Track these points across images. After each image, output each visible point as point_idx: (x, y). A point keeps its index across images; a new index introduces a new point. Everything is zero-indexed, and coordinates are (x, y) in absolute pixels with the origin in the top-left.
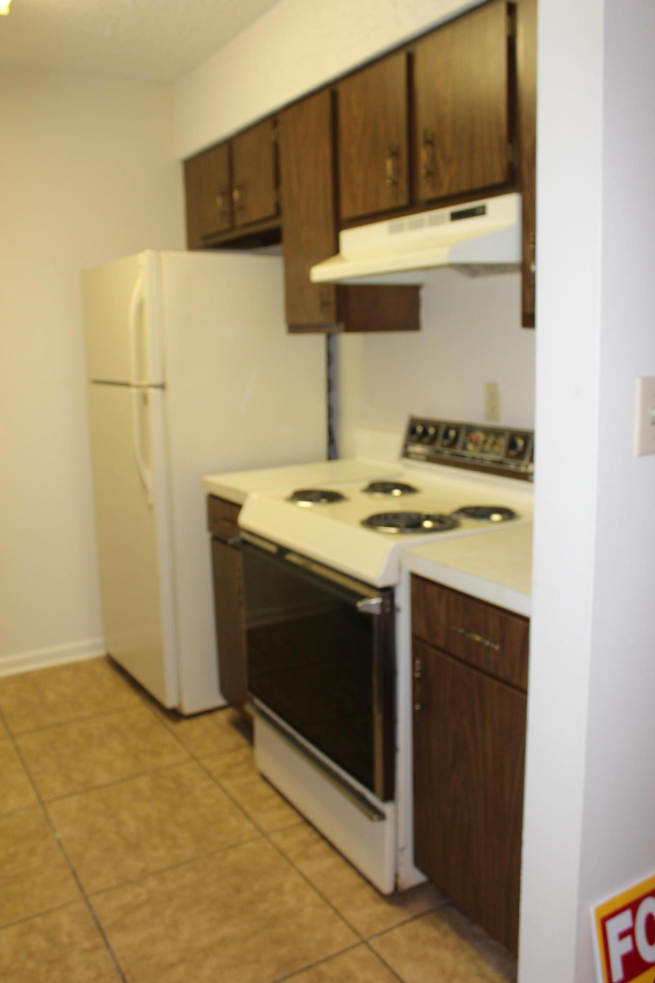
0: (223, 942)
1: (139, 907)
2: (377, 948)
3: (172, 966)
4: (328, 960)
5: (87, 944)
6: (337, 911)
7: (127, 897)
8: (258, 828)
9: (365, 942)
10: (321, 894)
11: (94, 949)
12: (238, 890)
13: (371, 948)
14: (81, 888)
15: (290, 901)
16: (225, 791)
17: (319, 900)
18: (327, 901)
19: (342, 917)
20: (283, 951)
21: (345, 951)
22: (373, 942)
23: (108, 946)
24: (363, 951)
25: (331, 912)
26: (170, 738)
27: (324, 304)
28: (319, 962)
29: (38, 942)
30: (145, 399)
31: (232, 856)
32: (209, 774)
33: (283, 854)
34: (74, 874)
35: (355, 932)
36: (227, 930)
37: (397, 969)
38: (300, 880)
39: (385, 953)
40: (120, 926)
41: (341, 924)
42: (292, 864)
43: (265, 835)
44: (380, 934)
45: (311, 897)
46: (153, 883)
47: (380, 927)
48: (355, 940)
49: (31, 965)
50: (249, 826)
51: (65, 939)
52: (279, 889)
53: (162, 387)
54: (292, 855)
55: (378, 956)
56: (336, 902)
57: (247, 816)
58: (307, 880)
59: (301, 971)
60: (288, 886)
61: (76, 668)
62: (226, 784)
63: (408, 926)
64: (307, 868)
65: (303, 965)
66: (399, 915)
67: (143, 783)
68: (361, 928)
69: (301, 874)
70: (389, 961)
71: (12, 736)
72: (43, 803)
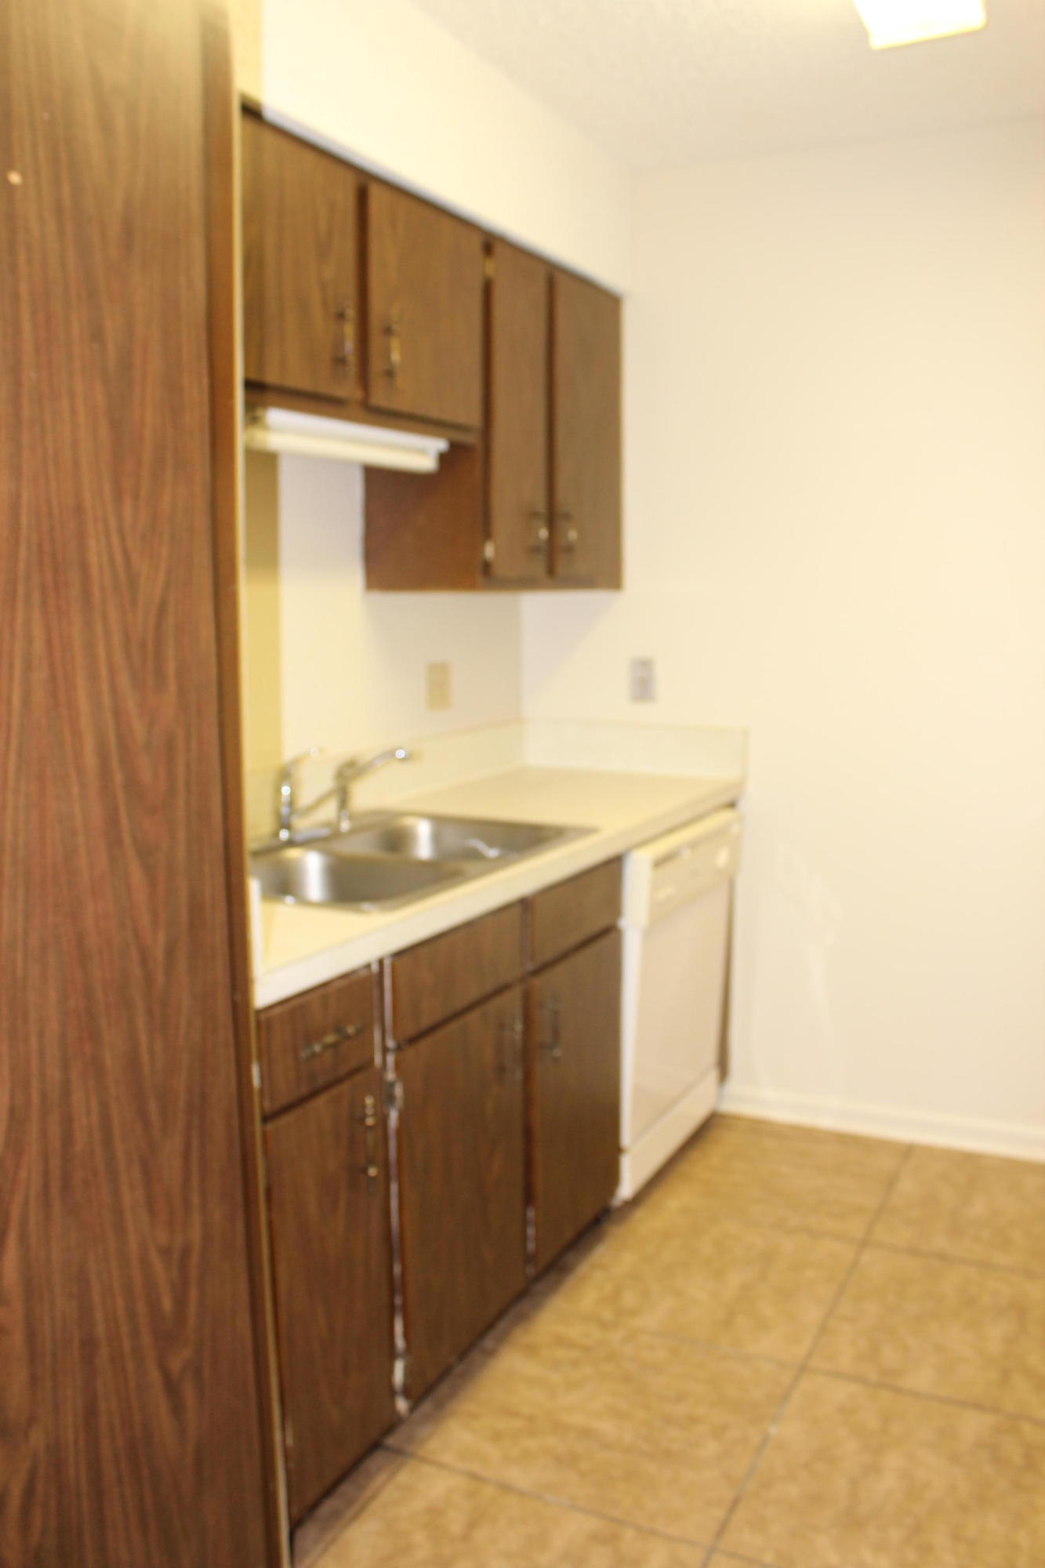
71: (864, 1244)
72: (803, 1369)
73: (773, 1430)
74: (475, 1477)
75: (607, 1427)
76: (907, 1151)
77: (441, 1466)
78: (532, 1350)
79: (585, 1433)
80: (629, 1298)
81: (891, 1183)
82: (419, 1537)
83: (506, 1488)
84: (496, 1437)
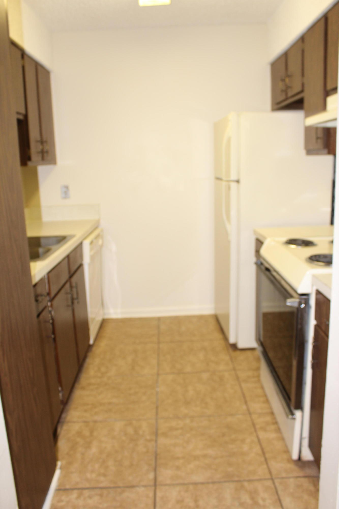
0: (205, 456)
1: (177, 429)
2: (277, 484)
3: (178, 458)
4: (249, 481)
5: (148, 437)
6: (266, 460)
7: (174, 424)
8: (248, 410)
9: (272, 479)
10: (262, 450)
11: (150, 441)
12: (224, 435)
13: (274, 483)
14: (157, 414)
15: (246, 448)
16: (241, 388)
17: (260, 452)
18: (264, 453)
19: (267, 464)
20: (230, 469)
21: (260, 480)
22: (277, 481)
23: (156, 441)
24: (269, 483)
25: (263, 459)
26: (227, 358)
27: (317, 138)
28: (245, 481)
29: (130, 430)
30: (229, 188)
31: (229, 419)
32: (238, 378)
33: (254, 425)
34: (157, 408)
35: (270, 472)
36: (210, 452)
37: (282, 498)
38: (256, 440)
39: (280, 488)
40: (165, 435)
41: (265, 466)
42: (256, 431)
43: (250, 414)
44: (283, 478)
45: (257, 449)
46: (188, 421)
47: (284, 475)
48: (268, 476)
49: (124, 438)
50: (244, 407)
51: (141, 432)
52: (243, 441)
53: (238, 181)
54: (258, 426)
55: (276, 488)
56: (267, 455)
57: (246, 402)
58: (259, 440)
59: (233, 481)
60: (248, 441)
61: (201, 318)
62: (243, 385)
63: (299, 479)
64: (262, 435)
65: (236, 479)
66: (297, 472)
67: (205, 376)
68: (274, 472)
69: (258, 437)
70: (280, 493)
71: (159, 343)
72: (158, 374)
73: (158, 390)
74: (85, 422)
75: (115, 400)
76: (159, 319)
77: (74, 422)
78: (83, 388)
79: (110, 404)
80: (103, 369)
81: (158, 327)
82: (78, 439)
83: (95, 422)
84: (86, 411)
